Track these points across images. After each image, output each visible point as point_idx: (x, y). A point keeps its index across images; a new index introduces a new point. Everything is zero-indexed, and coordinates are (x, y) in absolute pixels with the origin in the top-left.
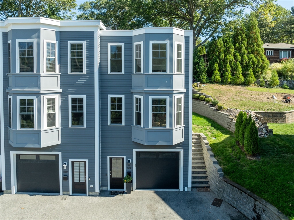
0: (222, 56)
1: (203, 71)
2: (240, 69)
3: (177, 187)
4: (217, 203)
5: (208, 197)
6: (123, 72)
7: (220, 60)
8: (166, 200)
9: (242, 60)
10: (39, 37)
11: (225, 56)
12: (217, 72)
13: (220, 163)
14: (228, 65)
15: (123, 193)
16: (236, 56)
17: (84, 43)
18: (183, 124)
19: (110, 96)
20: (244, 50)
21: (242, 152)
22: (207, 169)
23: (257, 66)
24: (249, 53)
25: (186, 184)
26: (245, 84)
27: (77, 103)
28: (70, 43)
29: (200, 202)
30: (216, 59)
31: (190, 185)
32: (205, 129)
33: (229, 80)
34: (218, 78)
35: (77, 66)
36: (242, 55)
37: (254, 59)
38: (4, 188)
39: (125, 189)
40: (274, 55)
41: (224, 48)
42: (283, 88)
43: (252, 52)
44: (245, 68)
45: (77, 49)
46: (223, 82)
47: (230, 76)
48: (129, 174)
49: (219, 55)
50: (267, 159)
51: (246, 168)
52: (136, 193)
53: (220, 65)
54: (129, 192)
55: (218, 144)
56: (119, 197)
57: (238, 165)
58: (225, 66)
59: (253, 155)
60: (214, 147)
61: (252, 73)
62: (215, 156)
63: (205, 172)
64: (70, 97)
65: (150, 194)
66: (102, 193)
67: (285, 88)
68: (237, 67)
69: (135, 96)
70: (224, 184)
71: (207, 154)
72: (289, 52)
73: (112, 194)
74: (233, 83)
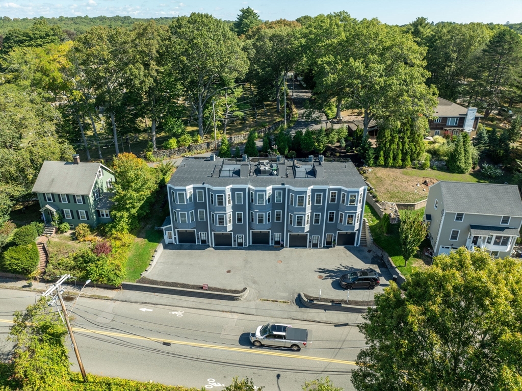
0: (388, 145)
1: (371, 158)
2: (400, 156)
3: (353, 245)
4: (369, 251)
5: (366, 249)
6: (336, 203)
7: (386, 148)
8: (349, 250)
9: (403, 149)
10: (306, 194)
11: (390, 145)
12: (382, 158)
13: (372, 236)
14: (391, 152)
15: (332, 247)
16: (399, 145)
17: (322, 193)
18: (359, 223)
19: (329, 211)
20: (406, 139)
21: (383, 231)
22: (367, 239)
23: (414, 152)
24: (410, 142)
25: (357, 244)
26: (402, 167)
27: (317, 216)
28: (316, 193)
29: (363, 251)
30: (383, 147)
31: (359, 244)
32: (368, 215)
33: (390, 165)
34: (382, 163)
35: (318, 202)
36: (403, 144)
37: (413, 147)
38: (285, 246)
39: (332, 245)
40: (442, 122)
41: (390, 137)
42: (432, 169)
43: (413, 141)
44: (405, 154)
45: (319, 196)
46: (386, 166)
47: (391, 161)
48: (335, 240)
49: (385, 143)
50: (392, 236)
51: (383, 239)
52: (337, 247)
53: (385, 152)
54: (334, 247)
55: (373, 226)
56: (330, 249)
57: (380, 237)
58: (389, 153)
59: (387, 234)
60: (371, 228)
61: (409, 159)
62: (371, 232)
63: (366, 239)
64: (314, 213)
65: (342, 247)
66: (324, 247)
67: (434, 169)
68: (398, 154)
69: (340, 212)
70: (373, 245)
71: (367, 231)
72: (457, 119)
73: (328, 248)
74: (393, 167)
